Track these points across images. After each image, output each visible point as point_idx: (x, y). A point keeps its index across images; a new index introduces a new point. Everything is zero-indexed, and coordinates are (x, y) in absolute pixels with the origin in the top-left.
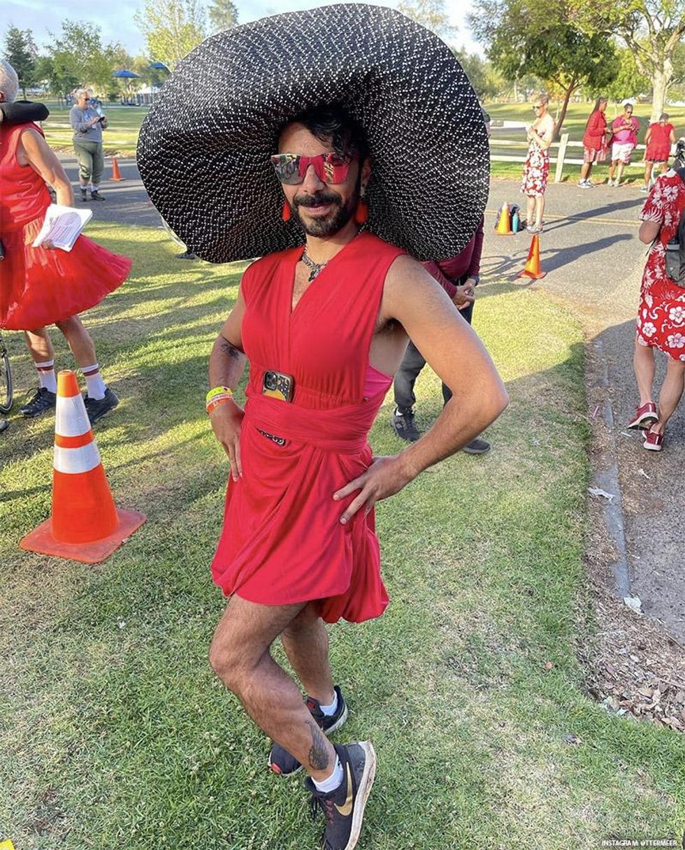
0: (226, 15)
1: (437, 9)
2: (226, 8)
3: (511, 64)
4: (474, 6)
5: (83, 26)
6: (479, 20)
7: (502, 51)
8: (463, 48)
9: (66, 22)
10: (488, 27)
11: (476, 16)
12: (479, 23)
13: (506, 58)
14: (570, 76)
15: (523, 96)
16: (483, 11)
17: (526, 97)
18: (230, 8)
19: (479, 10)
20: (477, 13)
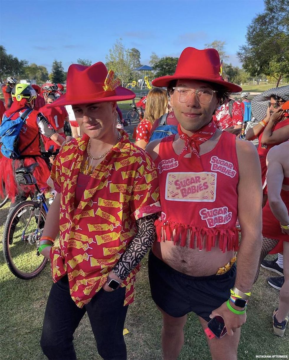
0: (135, 55)
1: (221, 50)
2: (136, 52)
3: (254, 70)
4: (240, 49)
5: (85, 61)
6: (242, 54)
7: (250, 66)
8: (231, 64)
9: (79, 60)
10: (246, 57)
11: (241, 53)
12: (242, 55)
13: (252, 68)
14: (279, 74)
15: (257, 82)
16: (244, 51)
17: (258, 82)
18: (137, 52)
19: (242, 51)
20: (241, 52)
